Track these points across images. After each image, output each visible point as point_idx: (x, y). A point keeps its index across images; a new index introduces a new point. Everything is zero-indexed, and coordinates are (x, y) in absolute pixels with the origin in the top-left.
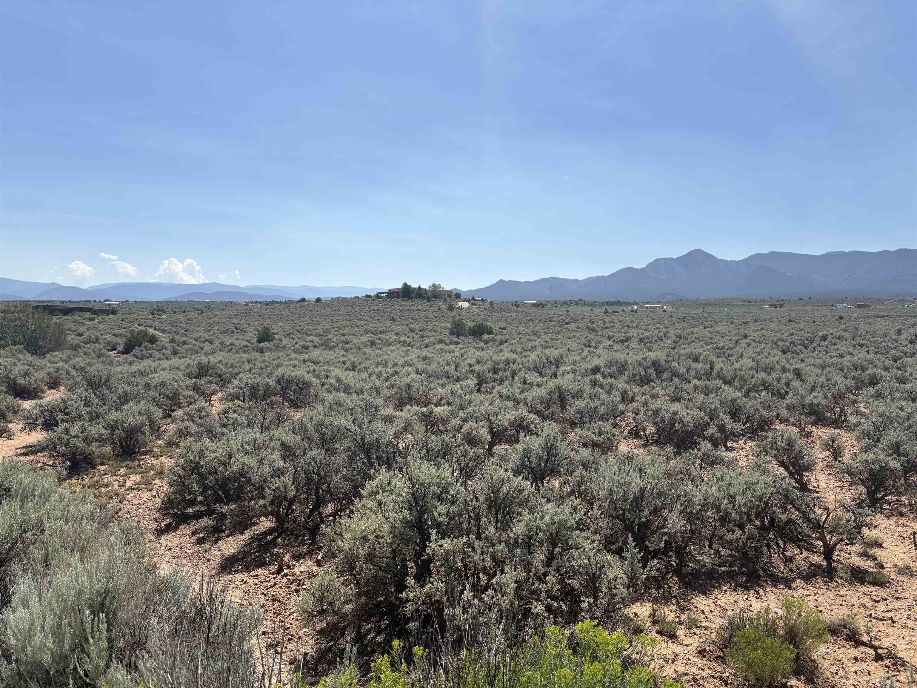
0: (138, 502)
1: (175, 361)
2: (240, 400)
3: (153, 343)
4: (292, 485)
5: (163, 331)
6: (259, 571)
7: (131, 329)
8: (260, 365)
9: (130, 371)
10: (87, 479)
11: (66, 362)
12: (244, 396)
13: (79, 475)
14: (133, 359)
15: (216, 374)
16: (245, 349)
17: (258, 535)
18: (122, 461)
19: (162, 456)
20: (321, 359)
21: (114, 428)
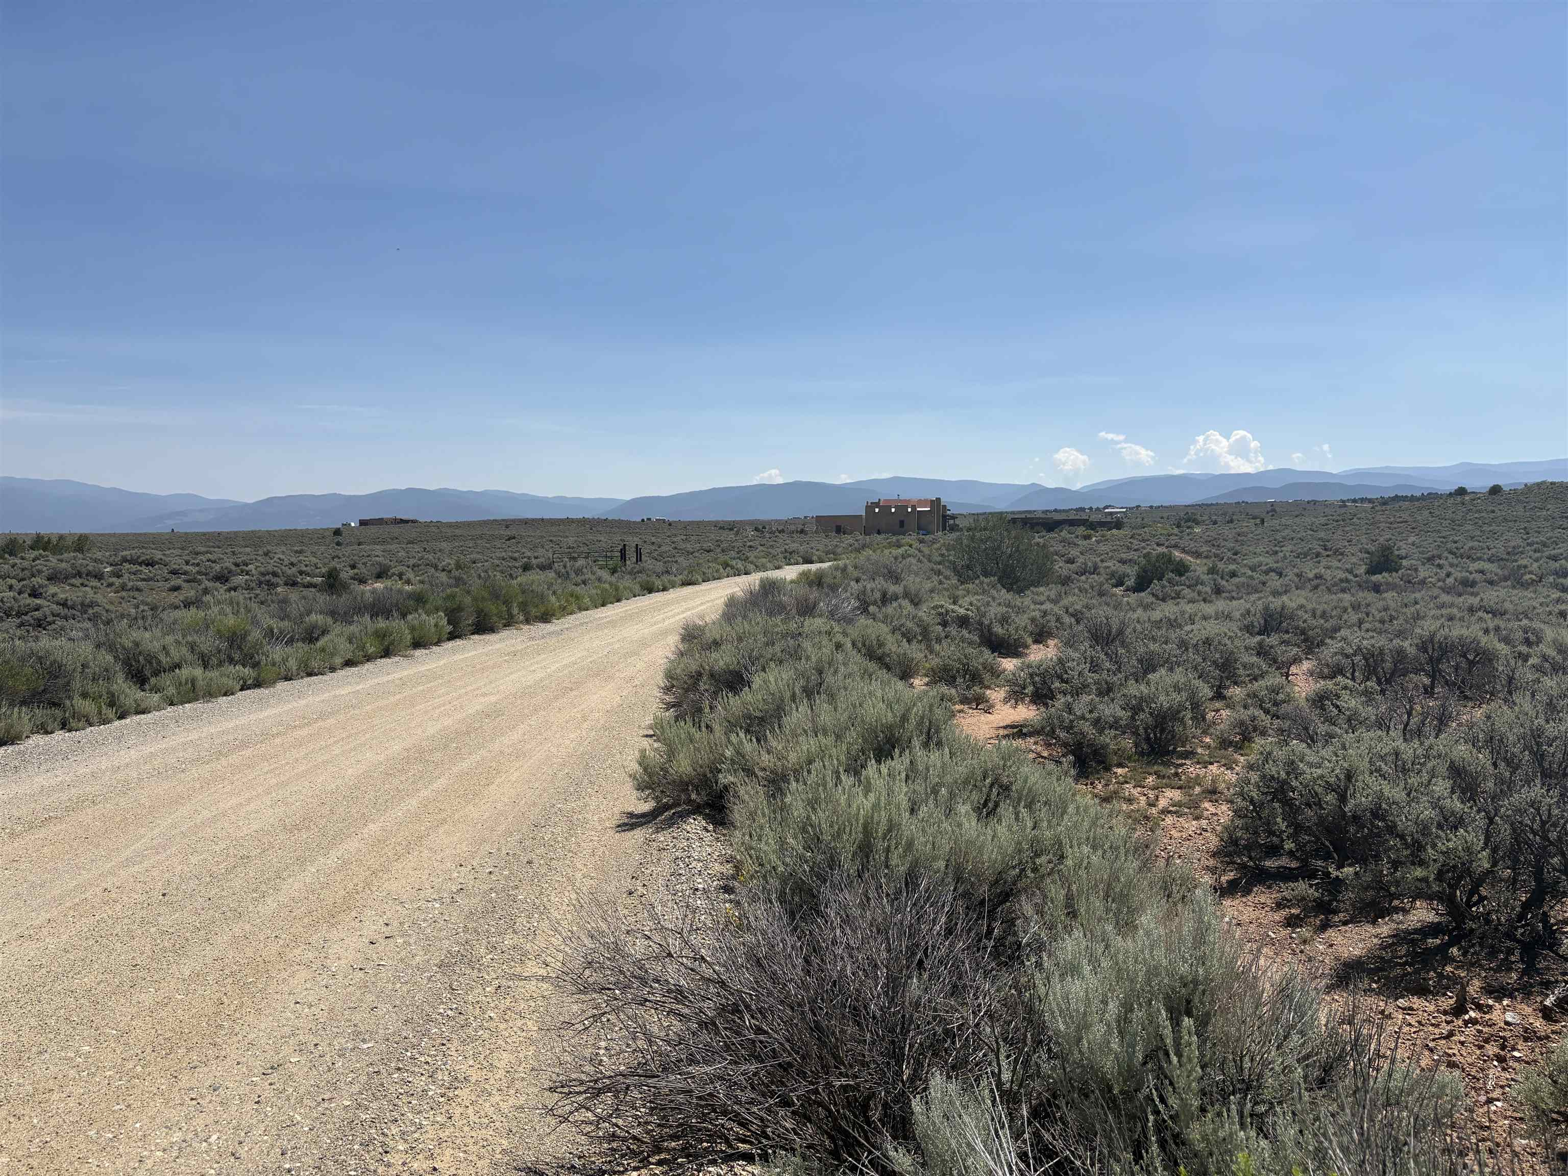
0: (1179, 834)
1: (1221, 605)
2: (1348, 678)
3: (1181, 575)
4: (1483, 849)
5: (1197, 555)
6: (1416, 1002)
7: (1145, 551)
8: (1378, 616)
9: (1153, 619)
10: (1100, 787)
11: (1055, 602)
12: (1354, 671)
13: (1087, 778)
14: (1151, 599)
15: (1297, 628)
16: (1344, 585)
17: (1408, 932)
18: (1149, 763)
19: (1212, 764)
20: (1508, 605)
21: (1136, 710)
